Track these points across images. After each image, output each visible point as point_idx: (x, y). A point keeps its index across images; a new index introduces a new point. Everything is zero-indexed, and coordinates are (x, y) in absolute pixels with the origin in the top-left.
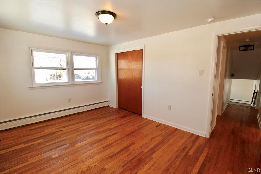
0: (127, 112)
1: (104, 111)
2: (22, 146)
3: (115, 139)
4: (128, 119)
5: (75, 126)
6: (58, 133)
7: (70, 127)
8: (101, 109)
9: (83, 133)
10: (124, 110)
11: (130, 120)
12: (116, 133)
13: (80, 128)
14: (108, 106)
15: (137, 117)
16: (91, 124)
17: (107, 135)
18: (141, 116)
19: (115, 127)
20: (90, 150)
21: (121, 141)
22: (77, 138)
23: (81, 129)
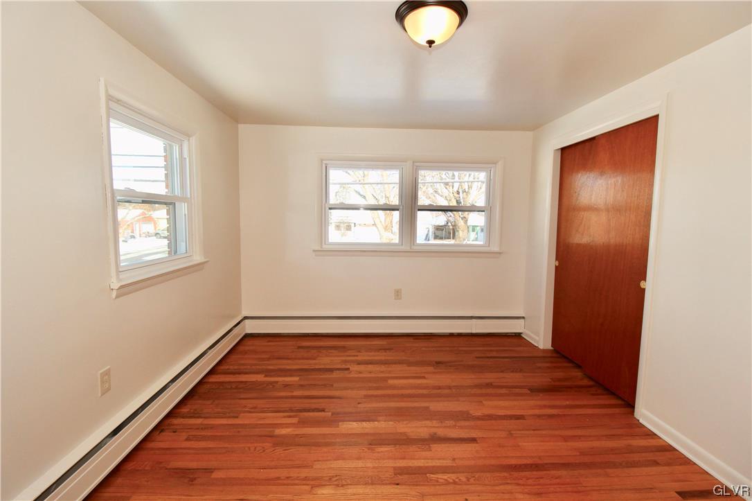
0: (577, 373)
1: (492, 349)
2: (260, 378)
3: (454, 459)
4: (558, 403)
5: (383, 368)
6: (335, 375)
7: (370, 367)
8: (488, 339)
9: (384, 396)
10: (570, 365)
11: (567, 412)
12: (473, 440)
13: (389, 378)
14: (518, 336)
15: (610, 411)
16: (424, 378)
17: (441, 432)
18: (628, 410)
19: (487, 415)
20: (359, 458)
21: (468, 480)
22: (359, 405)
23: (391, 382)
